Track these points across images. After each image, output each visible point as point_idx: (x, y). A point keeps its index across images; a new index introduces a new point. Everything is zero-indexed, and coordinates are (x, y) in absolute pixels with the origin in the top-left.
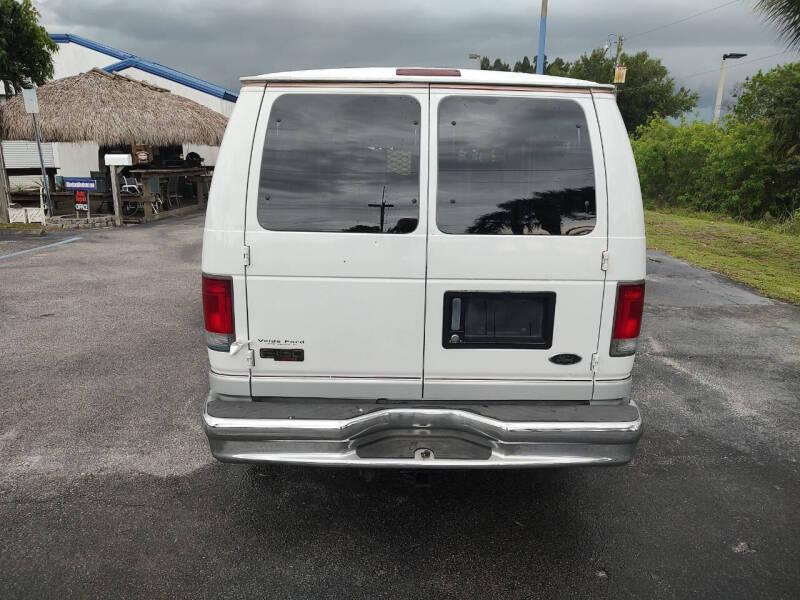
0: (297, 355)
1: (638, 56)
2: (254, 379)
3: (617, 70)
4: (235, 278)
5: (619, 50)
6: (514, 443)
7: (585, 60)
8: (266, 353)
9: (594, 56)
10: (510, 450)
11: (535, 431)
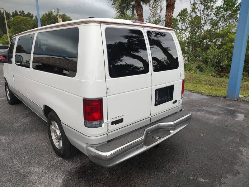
0: (121, 121)
1: (63, 15)
2: (109, 134)
3: (59, 19)
4: (103, 98)
5: (58, 12)
6: (174, 127)
7: (46, 14)
8: (113, 123)
9: (49, 13)
10: (174, 129)
11: (178, 122)
